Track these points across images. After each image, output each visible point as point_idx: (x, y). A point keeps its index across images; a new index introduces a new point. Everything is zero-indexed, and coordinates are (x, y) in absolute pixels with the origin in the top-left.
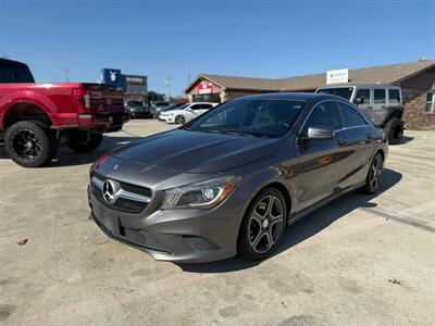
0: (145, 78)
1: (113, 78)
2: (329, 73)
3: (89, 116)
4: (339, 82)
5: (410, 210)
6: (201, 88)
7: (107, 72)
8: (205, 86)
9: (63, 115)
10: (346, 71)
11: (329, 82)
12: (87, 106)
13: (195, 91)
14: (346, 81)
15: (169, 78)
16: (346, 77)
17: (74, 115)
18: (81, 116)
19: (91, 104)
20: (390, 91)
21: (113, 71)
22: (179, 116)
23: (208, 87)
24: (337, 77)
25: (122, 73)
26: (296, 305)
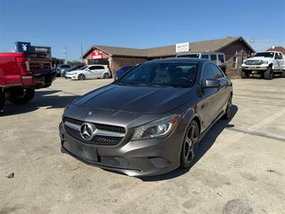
0: (49, 48)
1: (25, 48)
2: (177, 45)
3: (30, 77)
4: (184, 50)
5: (253, 127)
6: (94, 54)
7: (20, 45)
8: (97, 54)
9: (9, 77)
10: (188, 44)
11: (177, 51)
12: (28, 69)
13: (90, 57)
14: (188, 50)
15: (66, 48)
16: (188, 47)
17: (19, 76)
18: (24, 77)
19: (31, 68)
20: (219, 56)
21: (25, 43)
22: (81, 74)
23: (99, 54)
24: (182, 48)
25: (32, 45)
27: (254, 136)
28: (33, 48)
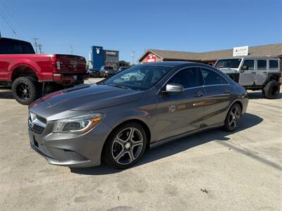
0: (118, 52)
1: (98, 52)
2: (235, 49)
3: (59, 75)
4: (242, 55)
5: (251, 144)
6: (149, 58)
7: (94, 48)
8: (151, 57)
10: (247, 47)
11: (234, 55)
12: (59, 68)
13: (145, 61)
14: (246, 54)
15: (133, 53)
16: (247, 51)
17: (51, 74)
18: (55, 75)
20: (270, 61)
21: (98, 47)
23: (153, 58)
24: (241, 52)
25: (104, 49)
26: (126, 199)
27: (240, 154)
28: (105, 51)
